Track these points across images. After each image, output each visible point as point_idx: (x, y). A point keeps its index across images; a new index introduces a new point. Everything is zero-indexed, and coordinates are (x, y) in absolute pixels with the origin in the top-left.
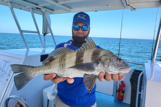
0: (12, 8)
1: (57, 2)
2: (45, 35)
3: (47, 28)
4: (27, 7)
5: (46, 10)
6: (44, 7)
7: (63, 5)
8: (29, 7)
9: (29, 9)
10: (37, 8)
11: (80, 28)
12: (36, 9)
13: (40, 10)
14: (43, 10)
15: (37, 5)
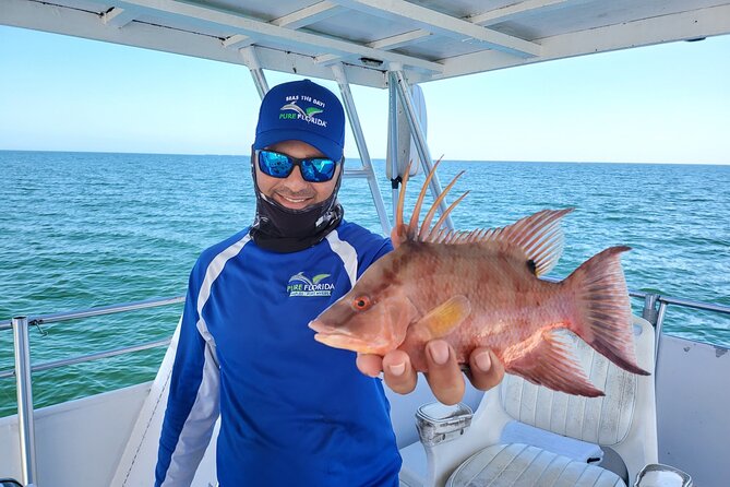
0: (261, 69)
1: (466, 17)
2: (396, 183)
3: (407, 152)
4: (321, 59)
5: (405, 67)
6: (395, 51)
7: (498, 27)
8: (329, 57)
9: (329, 65)
10: (364, 59)
11: (297, 168)
12: (361, 63)
13: (380, 68)
14: (395, 64)
15: (364, 42)
